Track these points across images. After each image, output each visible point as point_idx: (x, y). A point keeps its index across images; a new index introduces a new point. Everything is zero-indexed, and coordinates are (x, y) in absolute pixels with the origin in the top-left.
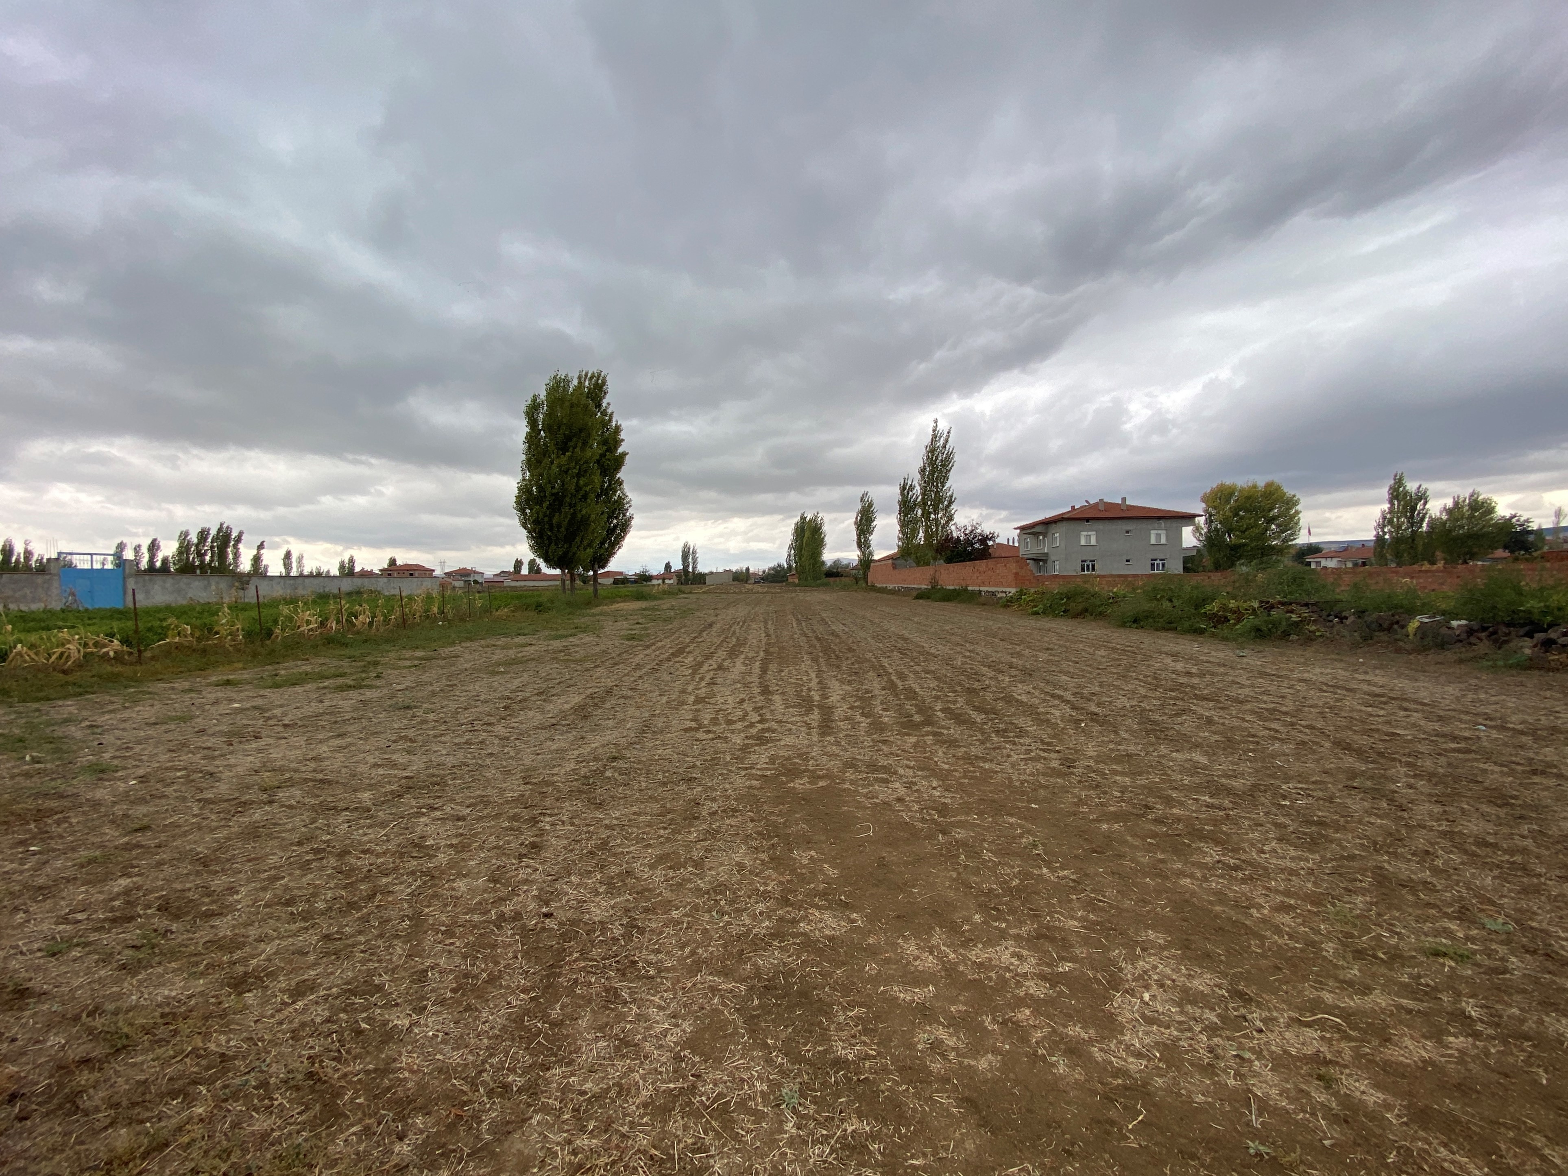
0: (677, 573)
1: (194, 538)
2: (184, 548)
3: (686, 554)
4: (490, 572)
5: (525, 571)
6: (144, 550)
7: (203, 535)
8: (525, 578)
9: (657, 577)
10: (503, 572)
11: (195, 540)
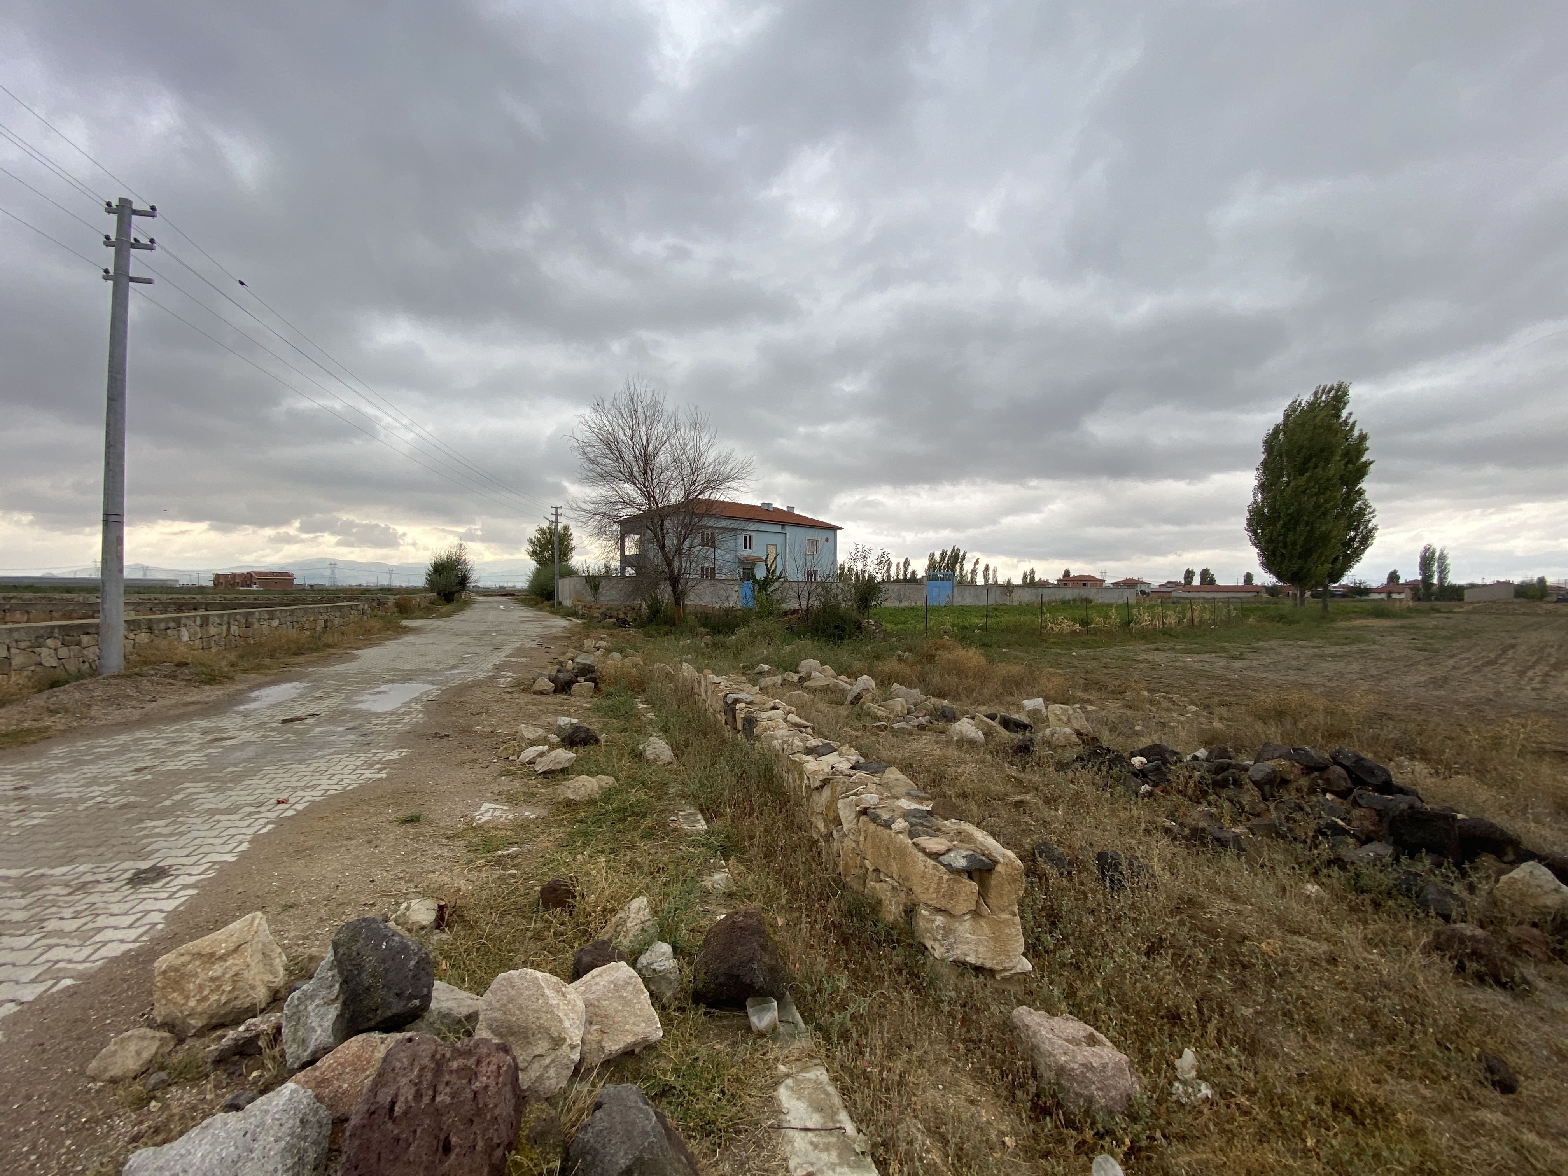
0: (1412, 586)
1: (937, 558)
2: (932, 566)
3: (1427, 561)
4: (1156, 582)
5: (1196, 581)
6: (901, 566)
7: (943, 555)
8: (1196, 589)
9: (1378, 590)
10: (1169, 583)
11: (938, 559)
